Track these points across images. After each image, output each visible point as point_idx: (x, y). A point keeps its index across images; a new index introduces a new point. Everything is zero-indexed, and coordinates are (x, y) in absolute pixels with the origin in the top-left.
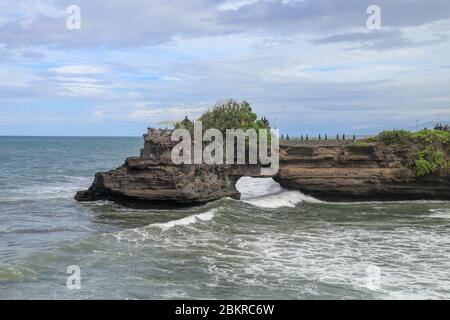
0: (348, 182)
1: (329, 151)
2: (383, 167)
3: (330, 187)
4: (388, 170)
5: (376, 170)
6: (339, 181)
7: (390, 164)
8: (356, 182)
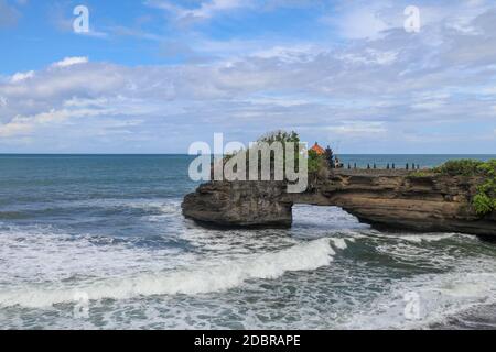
0: (411, 215)
1: (391, 181)
2: (448, 200)
3: (393, 219)
4: (452, 204)
5: (440, 203)
6: (402, 213)
7: (455, 198)
8: (420, 215)
